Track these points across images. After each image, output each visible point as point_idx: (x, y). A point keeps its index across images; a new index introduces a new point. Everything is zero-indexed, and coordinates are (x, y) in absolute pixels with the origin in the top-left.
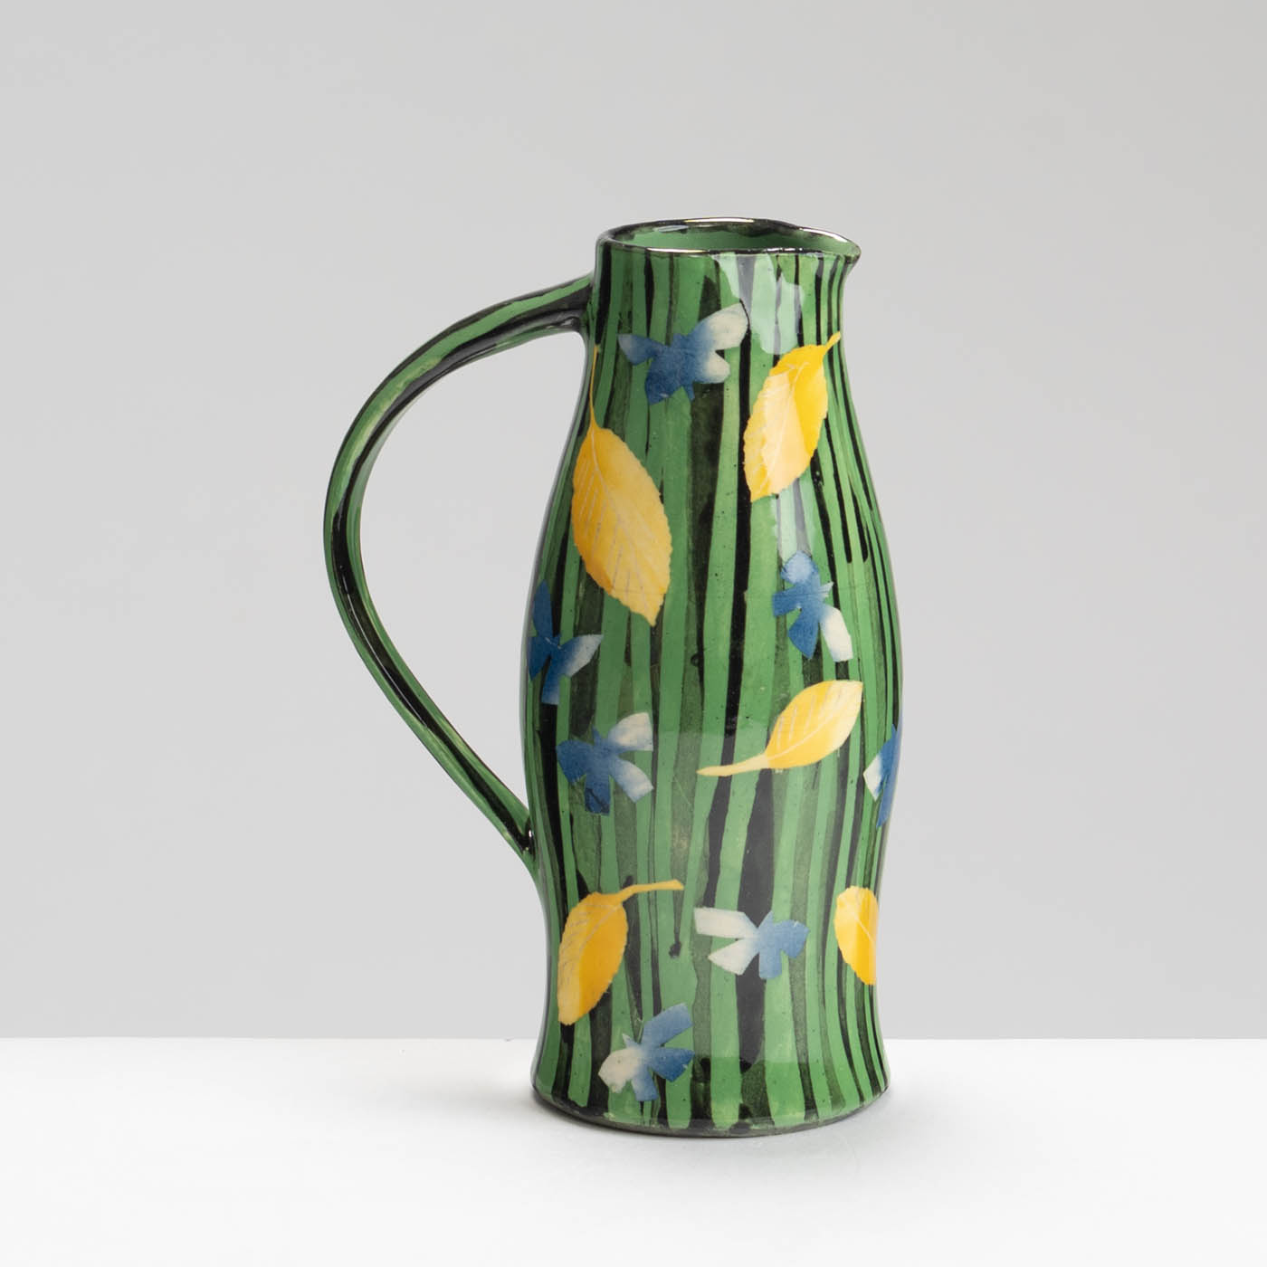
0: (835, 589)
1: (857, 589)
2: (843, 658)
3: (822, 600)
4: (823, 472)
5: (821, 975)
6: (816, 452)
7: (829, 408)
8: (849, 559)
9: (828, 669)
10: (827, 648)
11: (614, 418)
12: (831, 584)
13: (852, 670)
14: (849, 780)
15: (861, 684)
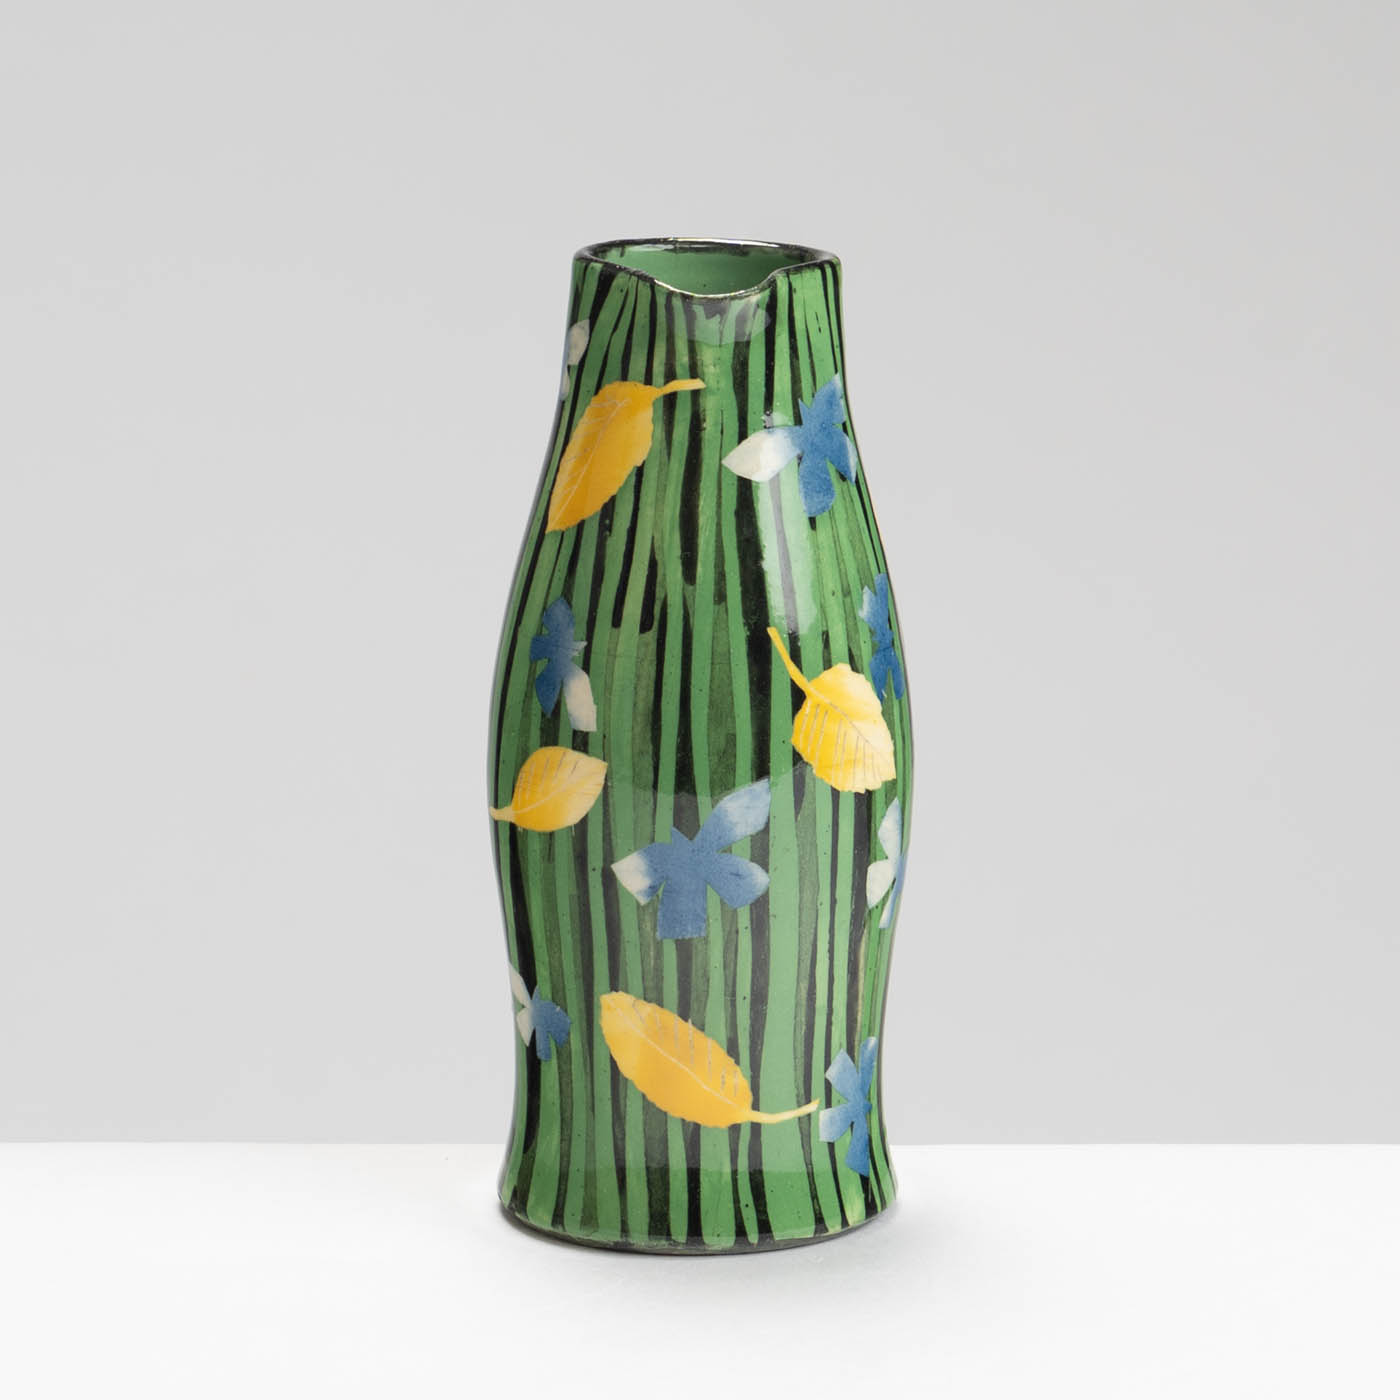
0: (588, 651)
1: (618, 659)
2: (583, 727)
3: (571, 657)
4: (615, 522)
5: (589, 1079)
6: (613, 499)
7: (649, 454)
8: (617, 621)
9: (565, 734)
10: (566, 711)
12: (584, 644)
13: (594, 743)
14: (590, 867)
15: (606, 764)
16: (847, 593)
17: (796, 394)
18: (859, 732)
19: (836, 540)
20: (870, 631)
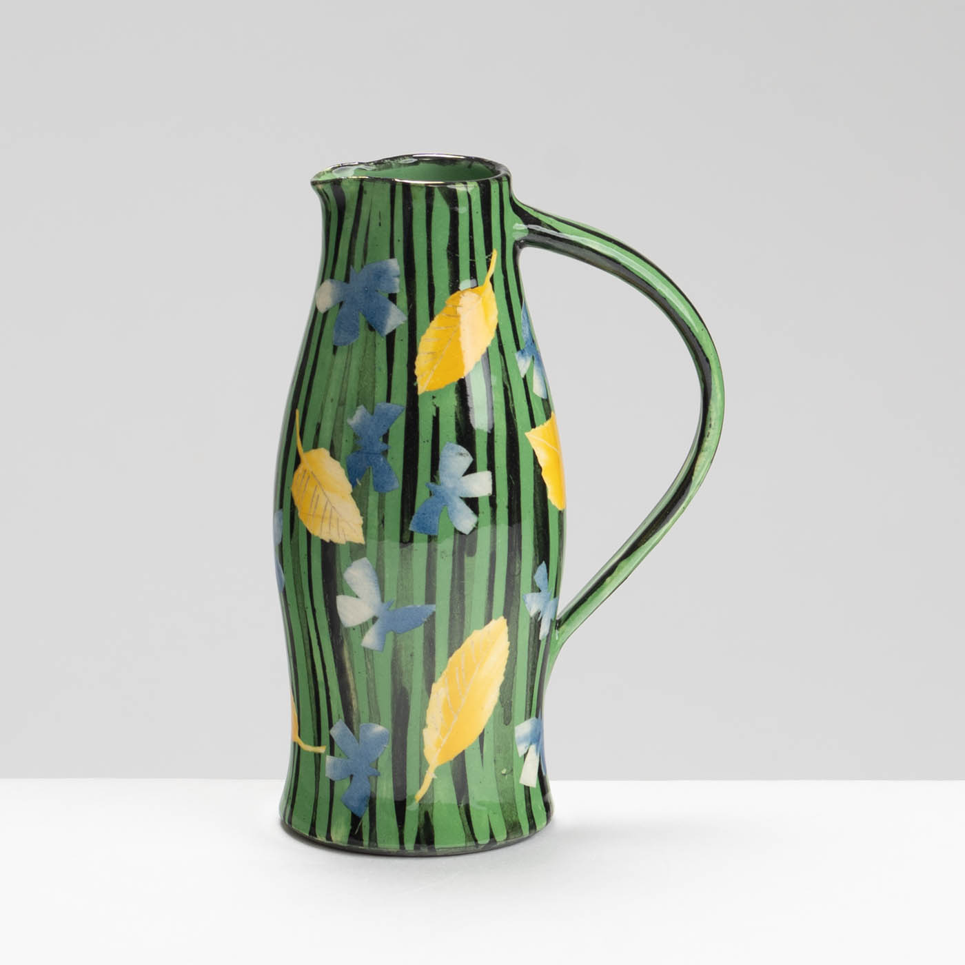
16: (342, 403)
17: (350, 261)
18: (328, 499)
19: (347, 366)
20: (354, 435)
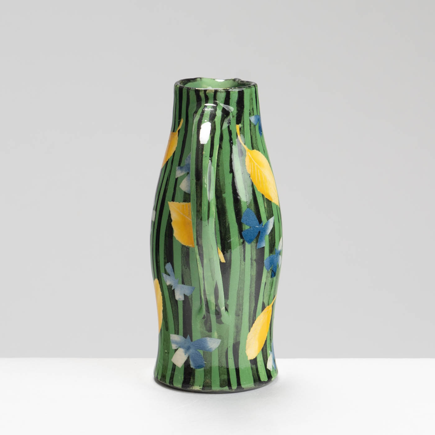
11: (255, 145)
